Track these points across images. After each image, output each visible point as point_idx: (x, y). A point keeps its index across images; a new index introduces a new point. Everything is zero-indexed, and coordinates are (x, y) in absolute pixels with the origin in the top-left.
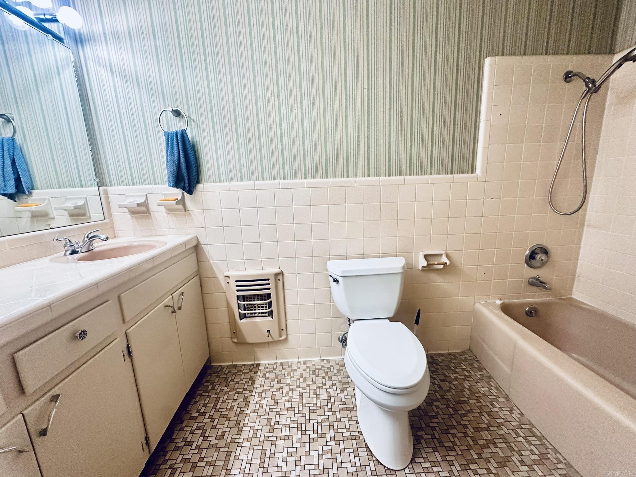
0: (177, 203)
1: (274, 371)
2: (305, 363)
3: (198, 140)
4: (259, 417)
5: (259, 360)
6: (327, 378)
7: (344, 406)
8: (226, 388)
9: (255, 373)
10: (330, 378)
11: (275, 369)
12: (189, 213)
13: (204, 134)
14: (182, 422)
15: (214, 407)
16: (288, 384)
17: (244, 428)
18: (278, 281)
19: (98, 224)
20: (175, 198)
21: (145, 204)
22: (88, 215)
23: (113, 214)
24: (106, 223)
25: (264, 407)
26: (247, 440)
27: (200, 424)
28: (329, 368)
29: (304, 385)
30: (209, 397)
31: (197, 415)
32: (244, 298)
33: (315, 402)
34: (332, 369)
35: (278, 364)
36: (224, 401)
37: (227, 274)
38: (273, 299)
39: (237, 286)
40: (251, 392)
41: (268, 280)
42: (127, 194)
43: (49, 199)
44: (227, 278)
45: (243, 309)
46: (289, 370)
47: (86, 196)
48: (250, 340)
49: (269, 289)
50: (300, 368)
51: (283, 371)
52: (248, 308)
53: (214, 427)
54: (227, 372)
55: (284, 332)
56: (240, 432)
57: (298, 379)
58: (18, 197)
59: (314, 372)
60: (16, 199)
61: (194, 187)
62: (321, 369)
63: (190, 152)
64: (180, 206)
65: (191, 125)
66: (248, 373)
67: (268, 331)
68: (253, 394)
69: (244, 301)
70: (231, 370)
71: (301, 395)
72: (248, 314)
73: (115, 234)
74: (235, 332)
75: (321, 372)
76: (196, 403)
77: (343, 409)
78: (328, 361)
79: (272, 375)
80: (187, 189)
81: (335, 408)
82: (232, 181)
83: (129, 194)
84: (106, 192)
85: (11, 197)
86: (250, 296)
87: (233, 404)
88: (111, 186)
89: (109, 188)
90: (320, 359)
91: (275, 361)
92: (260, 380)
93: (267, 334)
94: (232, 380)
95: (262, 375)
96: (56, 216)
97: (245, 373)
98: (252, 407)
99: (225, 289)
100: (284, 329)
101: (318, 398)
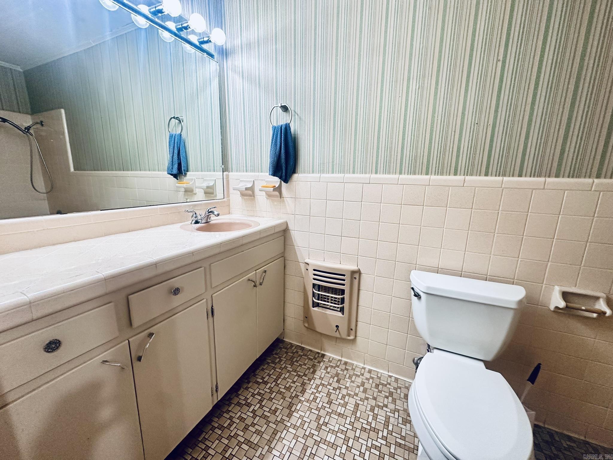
0: (274, 190)
1: (336, 368)
2: (370, 371)
3: (299, 133)
4: (310, 409)
5: (324, 351)
6: (390, 398)
7: (403, 442)
8: (290, 366)
9: (318, 362)
10: (394, 401)
11: (338, 367)
12: (284, 199)
13: (305, 127)
14: (248, 382)
15: (276, 380)
16: (347, 388)
17: (295, 414)
18: (354, 279)
19: (218, 202)
20: (274, 185)
21: (252, 189)
22: (215, 194)
23: (231, 195)
24: (225, 201)
25: (318, 401)
26: (295, 427)
27: (261, 391)
28: (396, 389)
29: (362, 395)
30: (274, 368)
31: (261, 381)
32: (320, 288)
33: (370, 420)
34: (399, 390)
35: (342, 363)
36: (285, 379)
37: (307, 261)
38: (346, 296)
39: (314, 275)
40: (310, 380)
41: (344, 275)
42: (241, 179)
43: (195, 179)
44: (307, 265)
45: (317, 298)
46: (351, 373)
47: (215, 179)
48: (319, 329)
49: (344, 285)
50: (363, 375)
51: (345, 372)
52: (322, 297)
53: (271, 399)
54: (294, 351)
55: (353, 332)
56: (290, 415)
57: (358, 387)
58: (179, 177)
59: (377, 386)
60: (178, 178)
61: (290, 176)
62: (386, 385)
63: (291, 144)
64: (277, 193)
65: (295, 119)
66: (312, 360)
67: (337, 326)
68: (311, 383)
69: (319, 291)
70: (299, 351)
71: (357, 406)
72: (322, 304)
73: (229, 211)
74: (307, 317)
75: (385, 389)
76: (263, 370)
77: (400, 445)
78: (397, 380)
79: (333, 371)
80: (284, 178)
81: (391, 439)
82: (323, 173)
83: (243, 179)
84: (228, 176)
85: (175, 176)
86: (325, 287)
87: (292, 385)
88: (232, 172)
89: (230, 173)
90: (387, 373)
91: (340, 358)
92: (321, 372)
93: (335, 328)
94: (297, 361)
95: (324, 367)
96: (197, 193)
97: (310, 359)
98: (306, 395)
99: (304, 274)
100: (354, 328)
101: (375, 417)
